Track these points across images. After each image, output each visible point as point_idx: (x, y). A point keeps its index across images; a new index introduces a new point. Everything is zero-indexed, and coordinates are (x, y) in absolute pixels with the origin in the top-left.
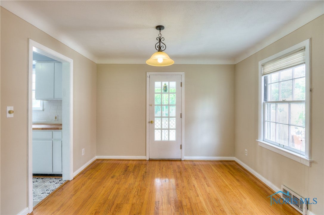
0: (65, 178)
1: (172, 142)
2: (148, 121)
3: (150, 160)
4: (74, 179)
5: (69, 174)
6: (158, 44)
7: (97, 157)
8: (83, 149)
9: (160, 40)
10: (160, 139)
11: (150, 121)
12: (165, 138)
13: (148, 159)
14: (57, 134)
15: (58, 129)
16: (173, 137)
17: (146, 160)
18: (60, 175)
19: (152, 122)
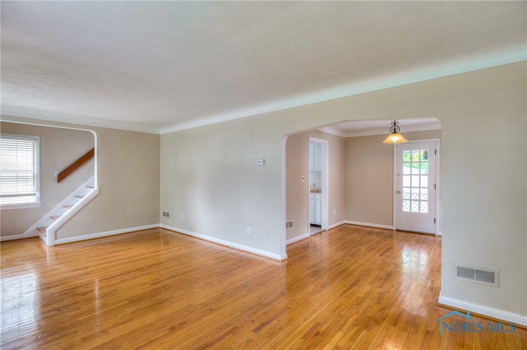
0: (323, 228)
1: (424, 214)
2: (395, 191)
3: (397, 230)
4: (329, 230)
5: (326, 226)
6: (394, 127)
7: (345, 222)
8: (335, 211)
9: (395, 124)
10: (408, 210)
11: (398, 191)
12: (415, 209)
13: (395, 229)
14: (318, 195)
15: (318, 192)
16: (425, 209)
17: (393, 230)
18: (320, 226)
19: (399, 192)
